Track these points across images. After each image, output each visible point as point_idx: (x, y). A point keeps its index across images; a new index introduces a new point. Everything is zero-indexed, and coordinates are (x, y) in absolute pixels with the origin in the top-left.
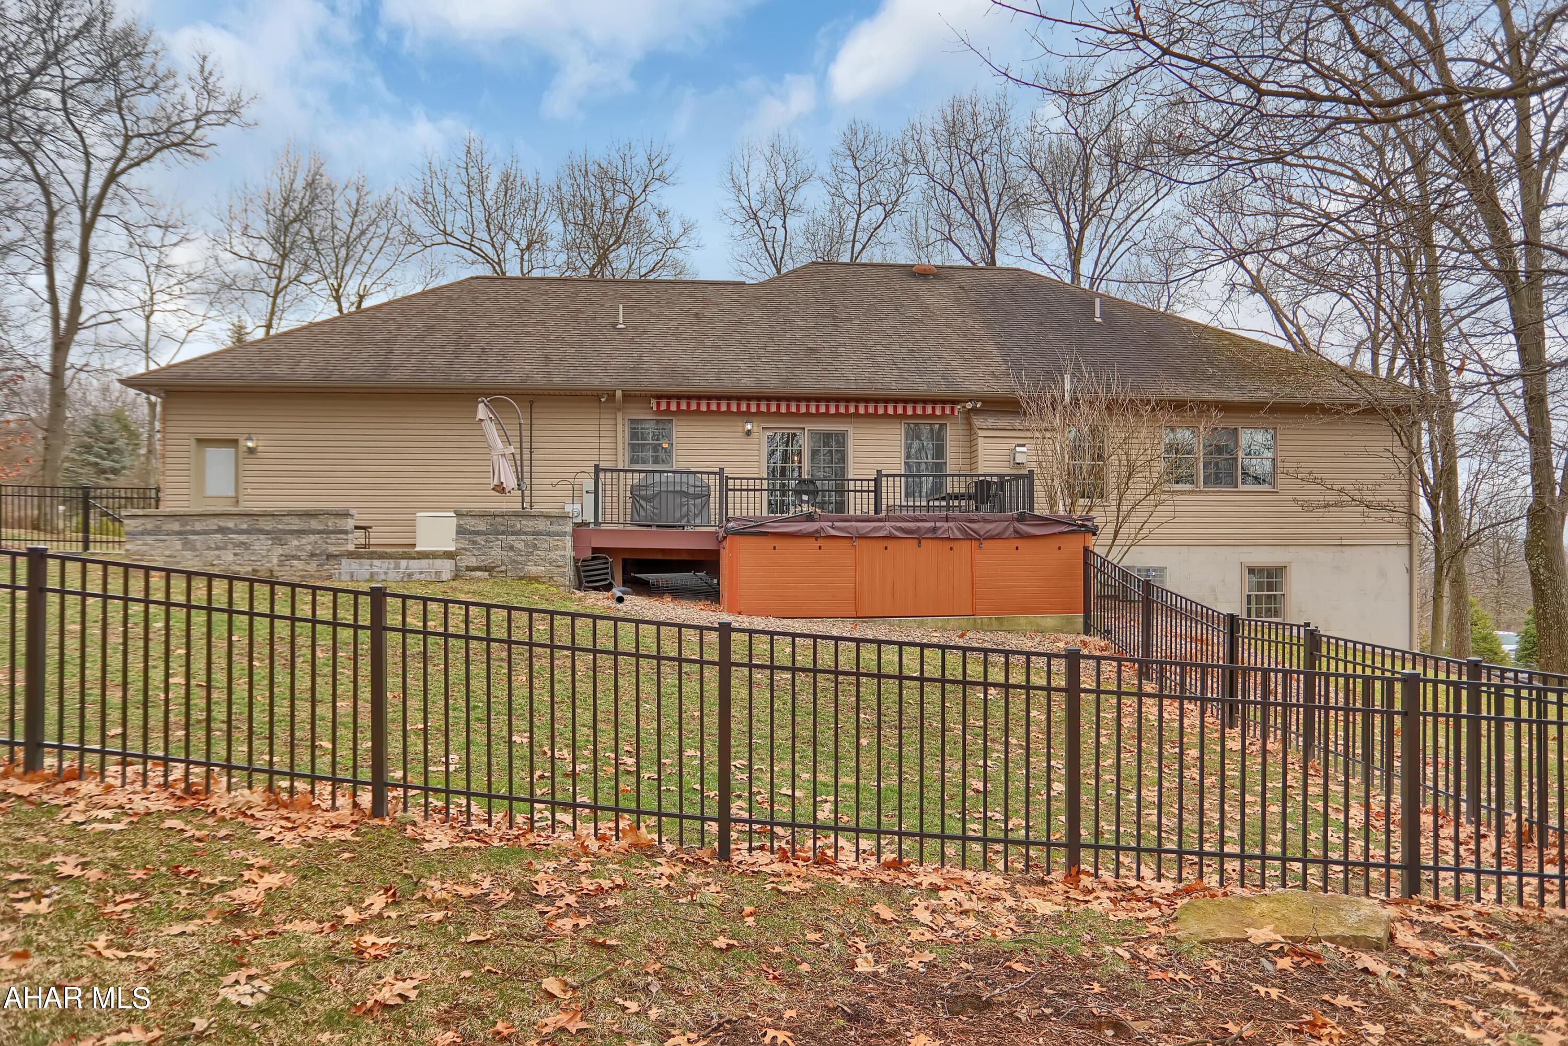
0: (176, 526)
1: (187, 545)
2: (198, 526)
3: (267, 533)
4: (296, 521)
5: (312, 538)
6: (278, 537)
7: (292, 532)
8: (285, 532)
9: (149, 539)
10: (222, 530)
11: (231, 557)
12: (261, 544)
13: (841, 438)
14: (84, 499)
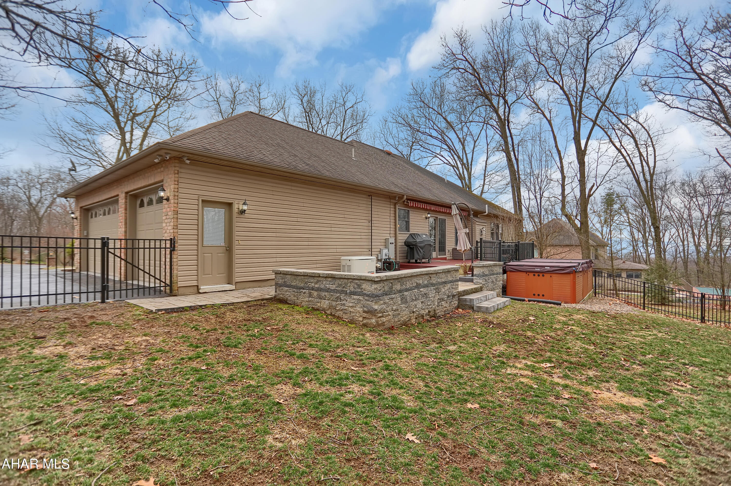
5: (449, 286)
8: (440, 283)
14: (103, 249)
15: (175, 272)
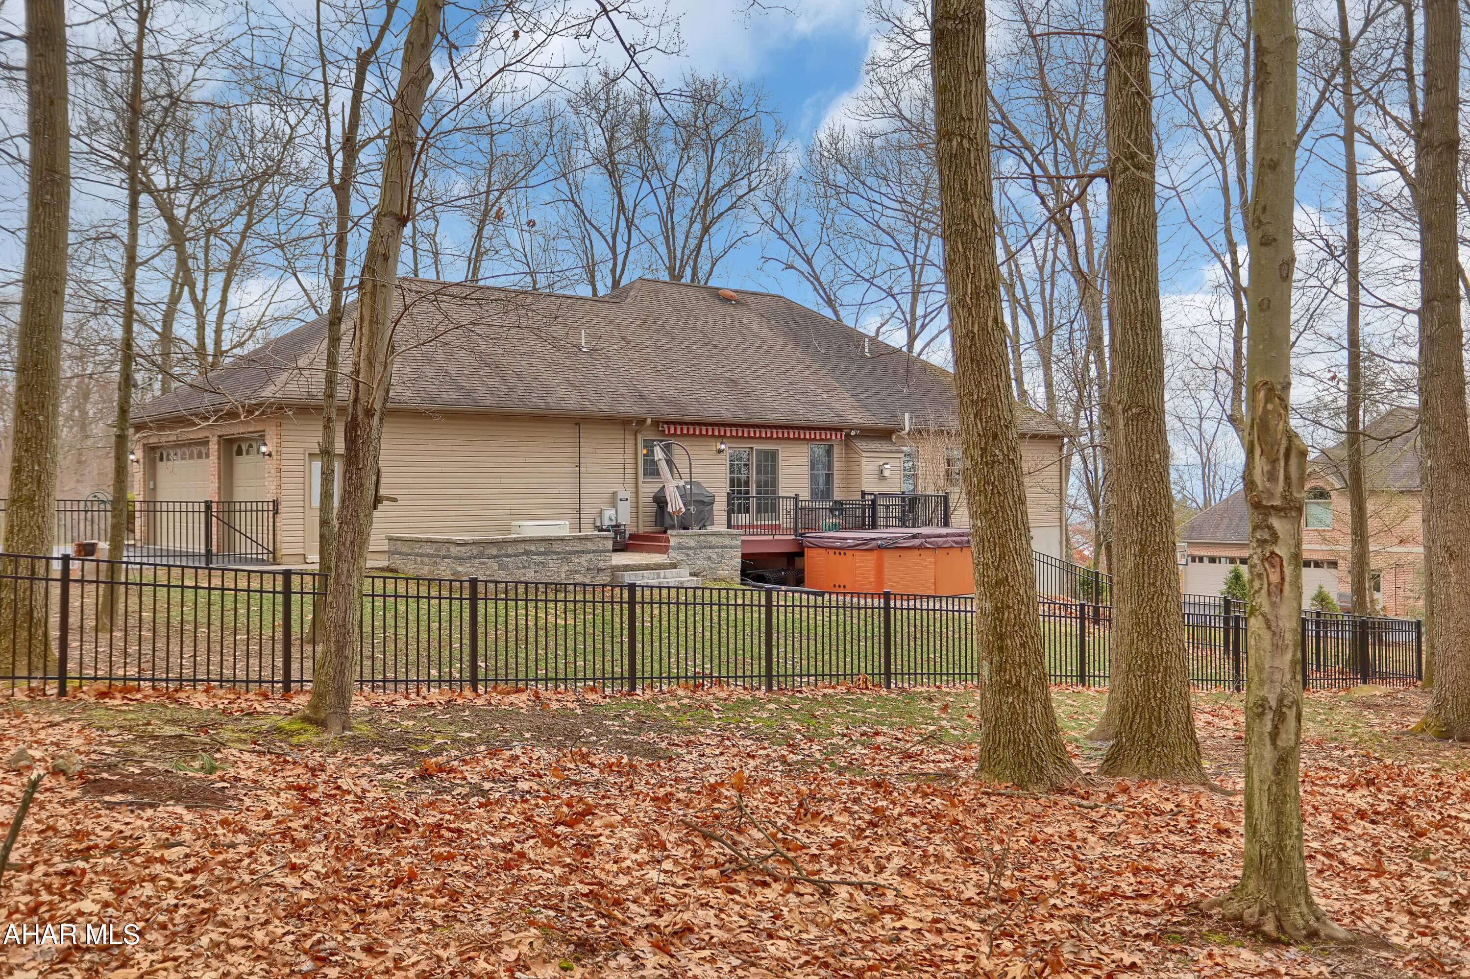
0: (494, 551)
1: (503, 566)
2: (510, 551)
3: (558, 553)
4: (577, 543)
5: (589, 556)
6: (565, 557)
7: (575, 552)
8: (570, 553)
9: (475, 563)
10: (527, 553)
11: (533, 574)
12: (554, 563)
13: (772, 456)
14: (206, 512)
15: (278, 538)
